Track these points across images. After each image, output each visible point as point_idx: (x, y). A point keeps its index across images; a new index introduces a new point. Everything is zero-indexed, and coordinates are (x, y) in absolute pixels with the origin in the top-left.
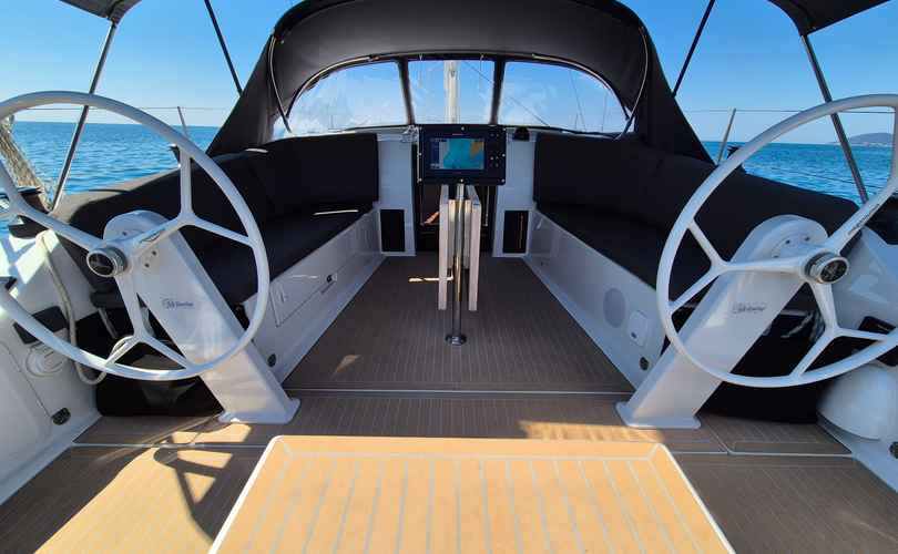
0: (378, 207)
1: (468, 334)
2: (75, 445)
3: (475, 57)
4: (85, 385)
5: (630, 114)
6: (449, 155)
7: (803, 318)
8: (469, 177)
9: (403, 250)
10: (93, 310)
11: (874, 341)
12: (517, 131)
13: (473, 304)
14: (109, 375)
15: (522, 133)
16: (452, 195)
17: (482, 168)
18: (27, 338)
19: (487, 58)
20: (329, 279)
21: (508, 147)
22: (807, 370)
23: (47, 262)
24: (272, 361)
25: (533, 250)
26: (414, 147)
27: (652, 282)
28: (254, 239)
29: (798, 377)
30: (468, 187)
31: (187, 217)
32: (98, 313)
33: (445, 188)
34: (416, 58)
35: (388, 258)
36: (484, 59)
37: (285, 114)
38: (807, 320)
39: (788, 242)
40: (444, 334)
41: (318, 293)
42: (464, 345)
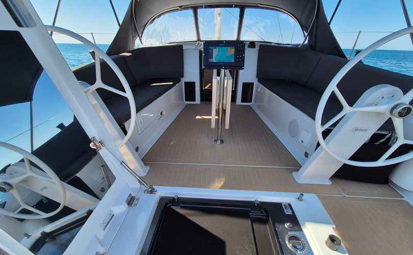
0: (183, 80)
1: (224, 140)
3: (230, 6)
5: (306, 34)
6: (217, 55)
7: (387, 135)
8: (227, 65)
9: (195, 101)
12: (250, 43)
13: (227, 126)
15: (252, 44)
16: (219, 75)
17: (233, 61)
19: (236, 6)
20: (161, 114)
21: (246, 51)
22: (387, 159)
24: (137, 149)
25: (255, 102)
26: (201, 52)
27: (313, 117)
28: (129, 94)
29: (382, 162)
30: (226, 70)
31: (99, 84)
33: (215, 71)
34: (202, 7)
35: (187, 104)
36: (235, 7)
37: (140, 36)
38: (388, 136)
39: (383, 98)
40: (214, 140)
41: (157, 120)
42: (223, 144)
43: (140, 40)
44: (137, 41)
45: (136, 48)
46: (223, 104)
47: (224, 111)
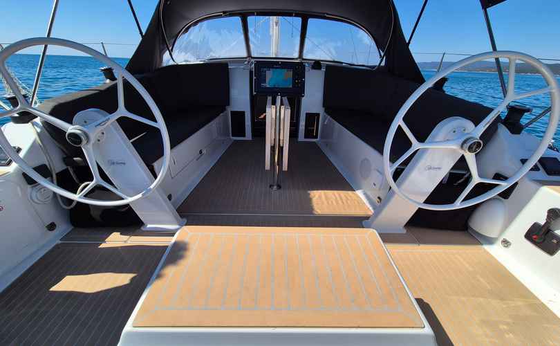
0: (229, 109)
1: (282, 185)
2: (60, 242)
3: (290, 15)
4: (64, 209)
6: (272, 78)
7: (465, 174)
8: (283, 92)
9: (244, 136)
10: (64, 167)
11: (498, 185)
12: (314, 63)
13: (285, 167)
14: (78, 203)
15: (317, 65)
16: (274, 103)
17: (291, 86)
18: (30, 181)
19: (297, 15)
20: (201, 152)
21: (307, 74)
22: (463, 201)
23: (38, 139)
24: (170, 197)
25: (322, 137)
26: (251, 72)
27: (381, 152)
28: (161, 124)
29: (458, 205)
30: (283, 98)
31: (122, 111)
32: (68, 169)
33: (270, 98)
34: (252, 14)
35: (235, 140)
36: (295, 16)
37: (170, 48)
38: (467, 176)
39: (454, 132)
40: (269, 185)
41: (195, 160)
42: (279, 190)
43: (170, 54)
44: (166, 55)
45: (164, 64)
46: (279, 140)
47: (281, 149)
